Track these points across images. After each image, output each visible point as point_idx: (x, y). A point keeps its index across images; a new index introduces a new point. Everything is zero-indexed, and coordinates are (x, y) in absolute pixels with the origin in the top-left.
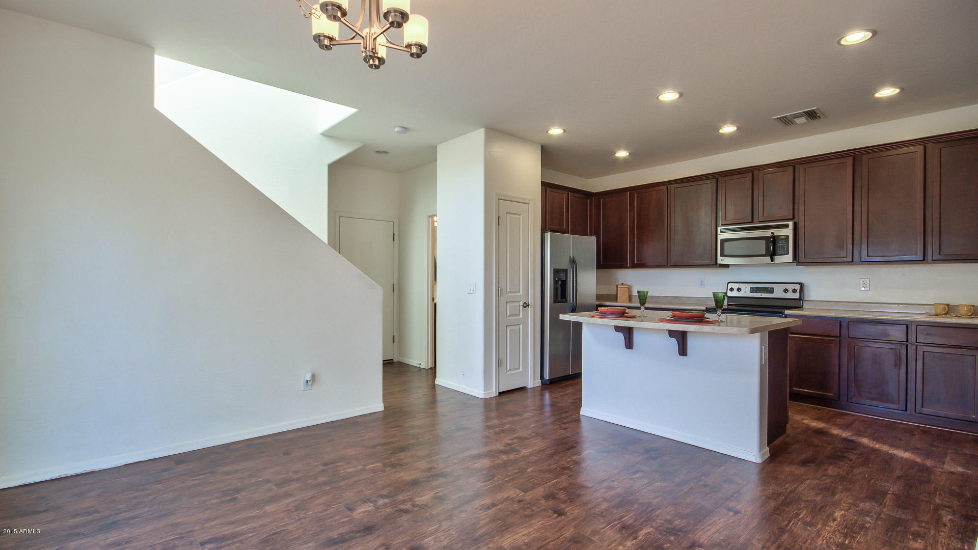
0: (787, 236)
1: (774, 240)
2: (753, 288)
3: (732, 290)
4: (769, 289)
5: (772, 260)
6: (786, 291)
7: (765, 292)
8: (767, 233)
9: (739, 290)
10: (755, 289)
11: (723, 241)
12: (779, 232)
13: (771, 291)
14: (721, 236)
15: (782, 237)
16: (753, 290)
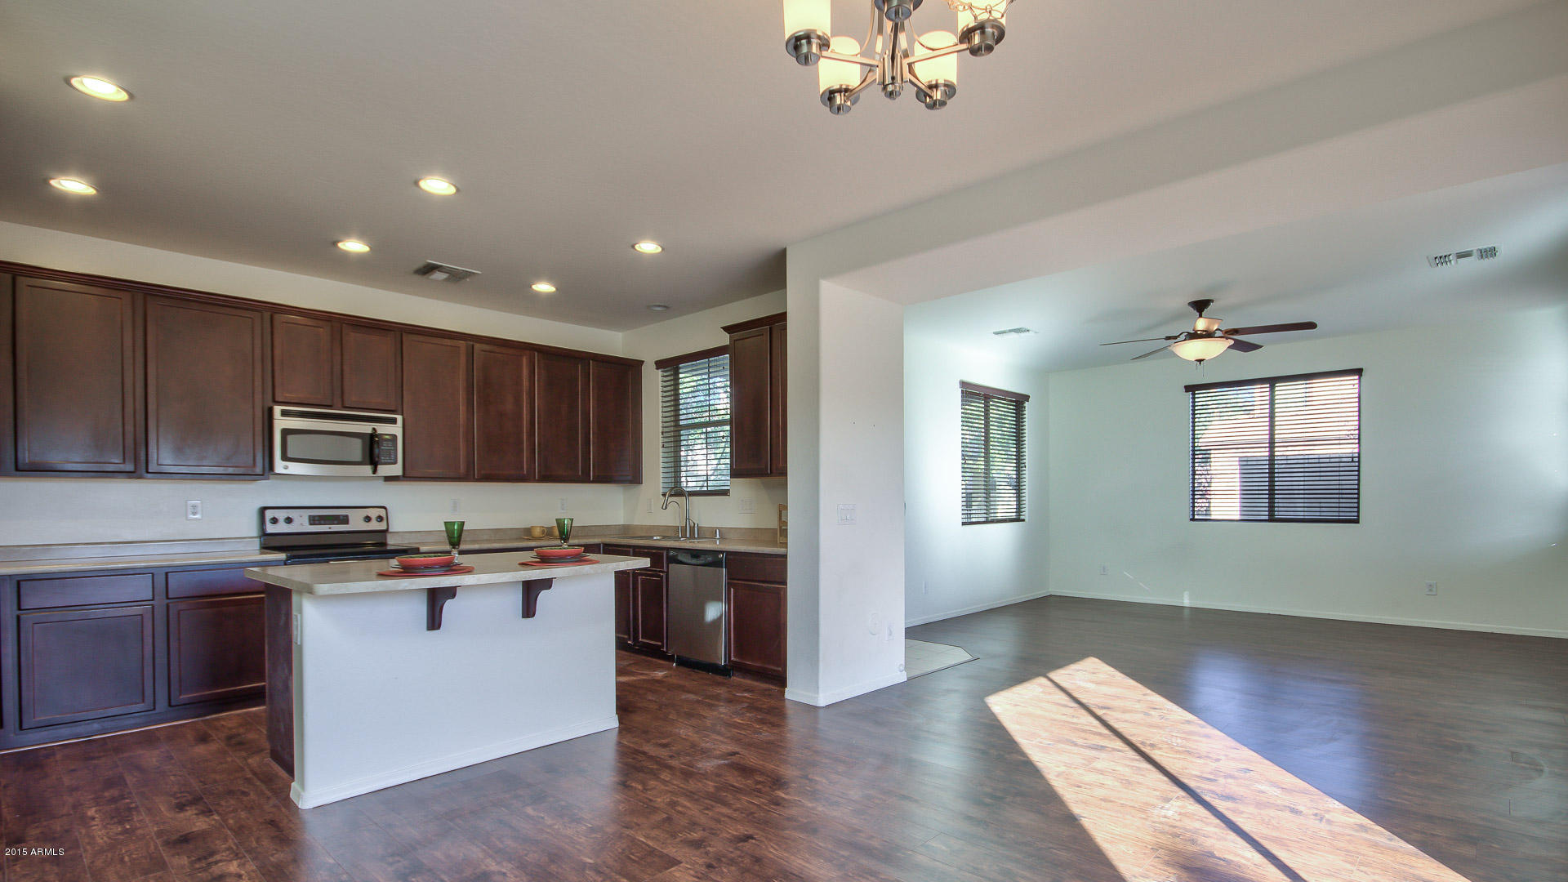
0: (395, 437)
1: (372, 441)
2: (314, 517)
3: (274, 521)
4: (341, 517)
5: (375, 471)
6: (368, 519)
7: (336, 522)
8: (366, 428)
9: (289, 520)
10: (317, 518)
11: (286, 432)
12: (383, 429)
13: (345, 520)
14: (281, 423)
15: (387, 437)
16: (313, 520)
